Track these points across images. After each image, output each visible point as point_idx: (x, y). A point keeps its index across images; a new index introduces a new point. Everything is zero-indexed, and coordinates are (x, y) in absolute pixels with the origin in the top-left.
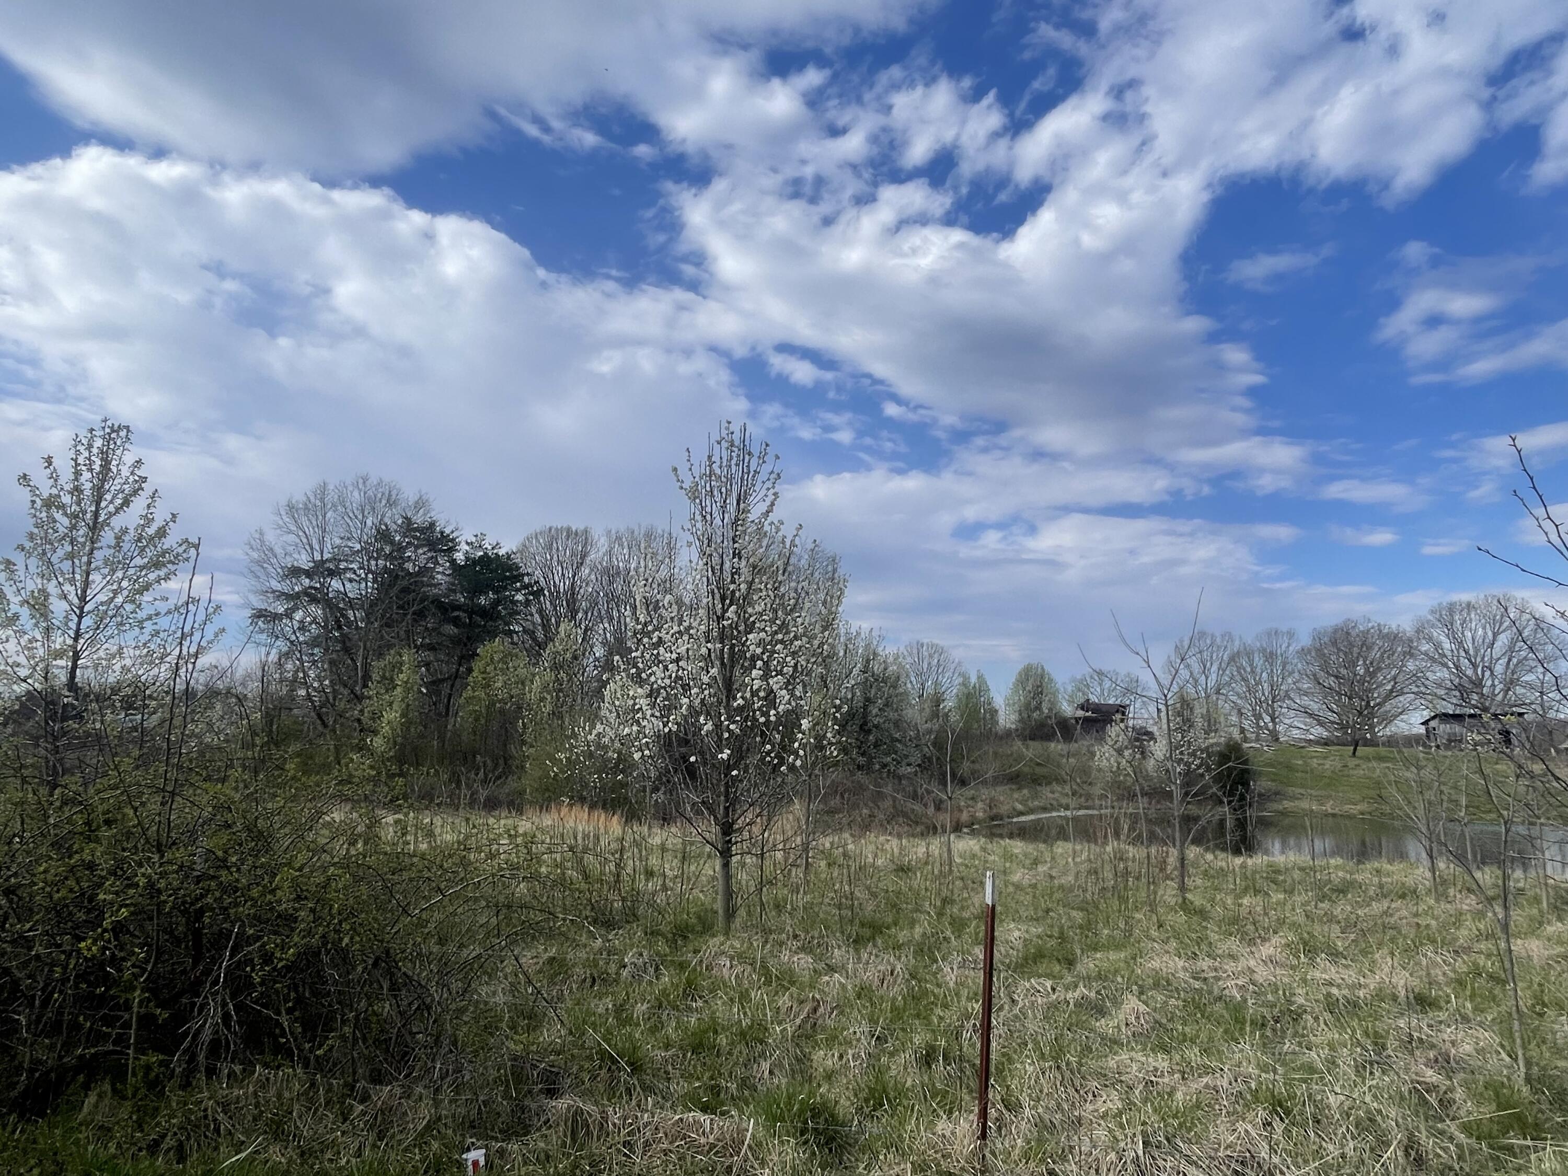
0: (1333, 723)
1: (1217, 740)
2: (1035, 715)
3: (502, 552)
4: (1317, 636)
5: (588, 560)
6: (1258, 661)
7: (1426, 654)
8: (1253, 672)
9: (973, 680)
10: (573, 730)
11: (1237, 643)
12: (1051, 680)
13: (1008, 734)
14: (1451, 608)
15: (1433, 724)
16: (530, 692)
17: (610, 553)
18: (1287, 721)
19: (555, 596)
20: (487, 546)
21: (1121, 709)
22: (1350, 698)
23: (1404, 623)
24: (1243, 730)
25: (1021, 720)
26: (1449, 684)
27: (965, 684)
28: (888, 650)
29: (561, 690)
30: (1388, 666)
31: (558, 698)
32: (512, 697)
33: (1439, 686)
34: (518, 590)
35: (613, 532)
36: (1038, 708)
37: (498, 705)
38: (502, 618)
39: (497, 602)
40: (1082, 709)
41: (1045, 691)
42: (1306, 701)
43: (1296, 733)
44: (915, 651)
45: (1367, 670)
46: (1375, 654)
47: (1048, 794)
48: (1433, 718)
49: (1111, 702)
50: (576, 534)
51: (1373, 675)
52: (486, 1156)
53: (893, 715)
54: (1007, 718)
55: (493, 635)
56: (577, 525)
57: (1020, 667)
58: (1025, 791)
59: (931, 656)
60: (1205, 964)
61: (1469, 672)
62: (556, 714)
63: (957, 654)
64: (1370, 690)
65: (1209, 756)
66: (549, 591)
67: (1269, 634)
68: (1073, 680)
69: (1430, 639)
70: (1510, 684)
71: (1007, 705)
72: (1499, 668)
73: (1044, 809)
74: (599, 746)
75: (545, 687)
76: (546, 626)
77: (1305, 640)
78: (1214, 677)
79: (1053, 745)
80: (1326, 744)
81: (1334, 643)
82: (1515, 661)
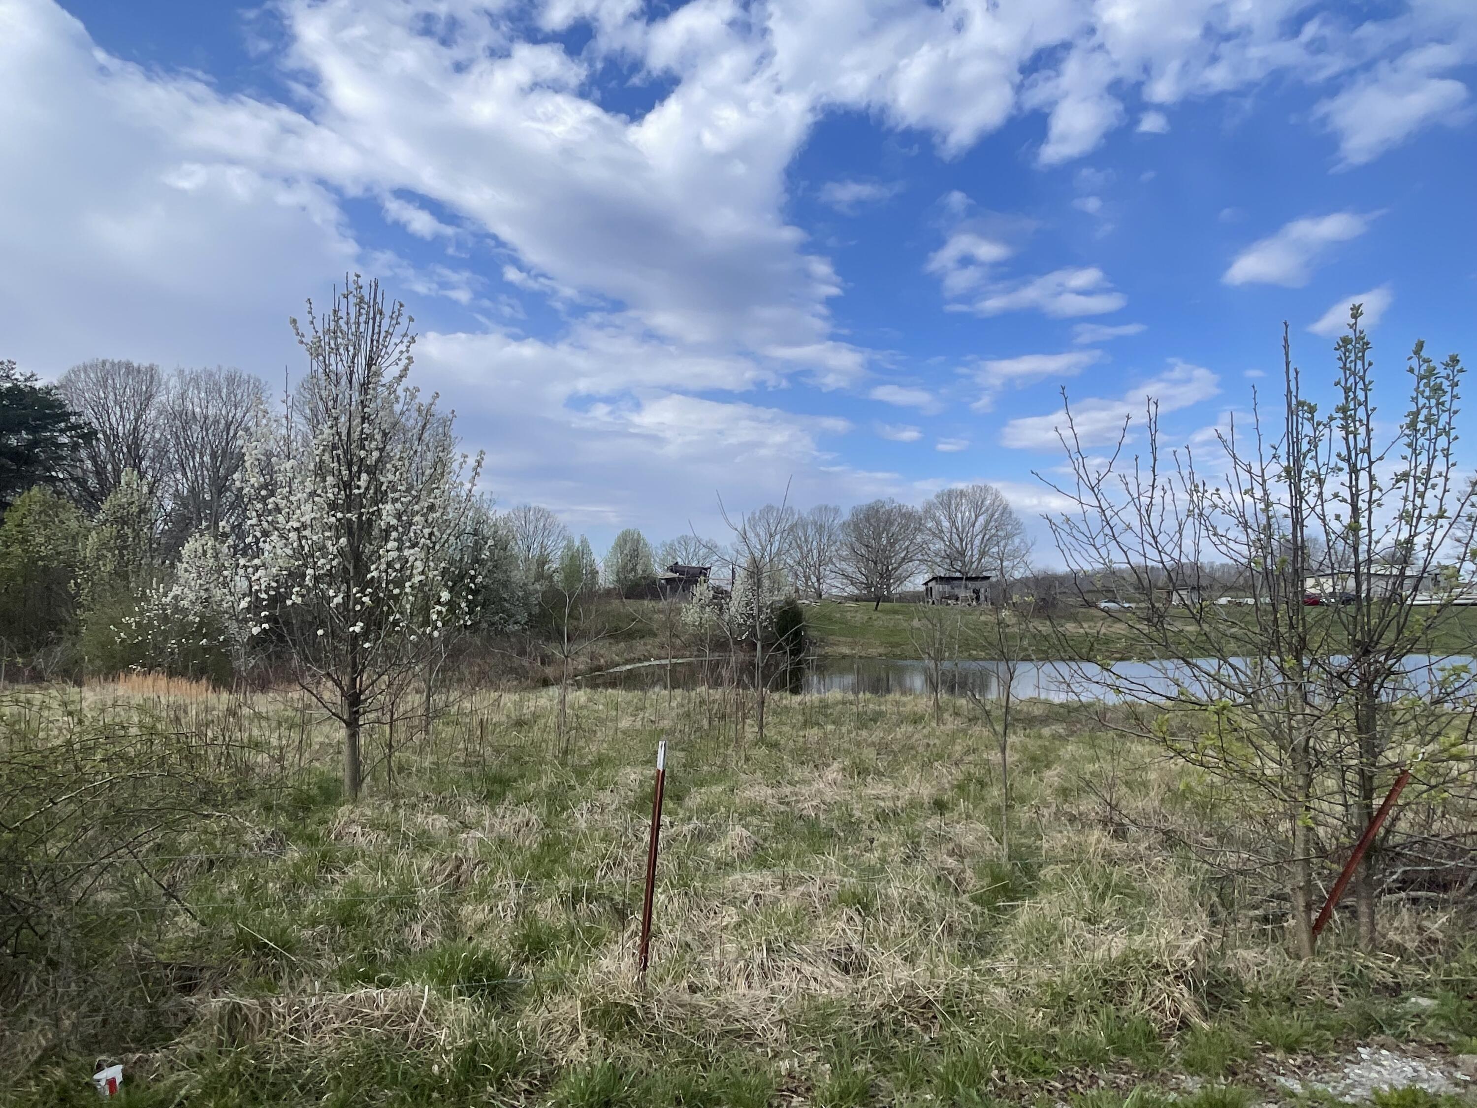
0: (862, 583)
1: (779, 598)
2: (631, 576)
3: (38, 385)
4: (856, 512)
5: (156, 401)
6: (811, 531)
7: (930, 530)
8: (806, 541)
9: (577, 544)
10: (144, 592)
11: (796, 516)
12: (646, 545)
13: (608, 592)
14: (950, 494)
15: (930, 584)
16: (84, 549)
17: (183, 396)
18: (828, 581)
19: (112, 438)
20: (17, 376)
21: (703, 571)
22: (875, 563)
23: (916, 505)
24: (797, 590)
25: (618, 580)
26: (943, 553)
27: (569, 547)
28: (498, 514)
29: (126, 548)
30: (903, 539)
31: (122, 556)
32: (59, 553)
33: (937, 555)
34: (62, 431)
35: (187, 372)
36: (634, 569)
37: (40, 563)
38: (41, 463)
39: (35, 443)
40: (672, 571)
41: (641, 555)
42: (844, 565)
43: (834, 591)
44: (522, 515)
45: (889, 541)
46: (894, 529)
47: (640, 647)
48: (933, 579)
49: (694, 565)
50: (139, 371)
51: (892, 545)
52: (123, 1071)
53: (499, 575)
54: (606, 579)
55: (29, 482)
56: (140, 360)
57: (620, 532)
58: (622, 645)
59: (537, 520)
60: (787, 790)
61: (957, 545)
62: (121, 573)
63: (562, 518)
64: (891, 557)
65: (772, 612)
66: (105, 434)
67: (820, 510)
68: (664, 544)
69: (934, 518)
70: (983, 554)
71: (607, 566)
72: (977, 542)
73: (640, 660)
74: (176, 609)
75: (104, 545)
76: (100, 472)
77: (846, 515)
78: (776, 544)
79: (646, 602)
80: (857, 600)
81: (868, 520)
82: (987, 537)
